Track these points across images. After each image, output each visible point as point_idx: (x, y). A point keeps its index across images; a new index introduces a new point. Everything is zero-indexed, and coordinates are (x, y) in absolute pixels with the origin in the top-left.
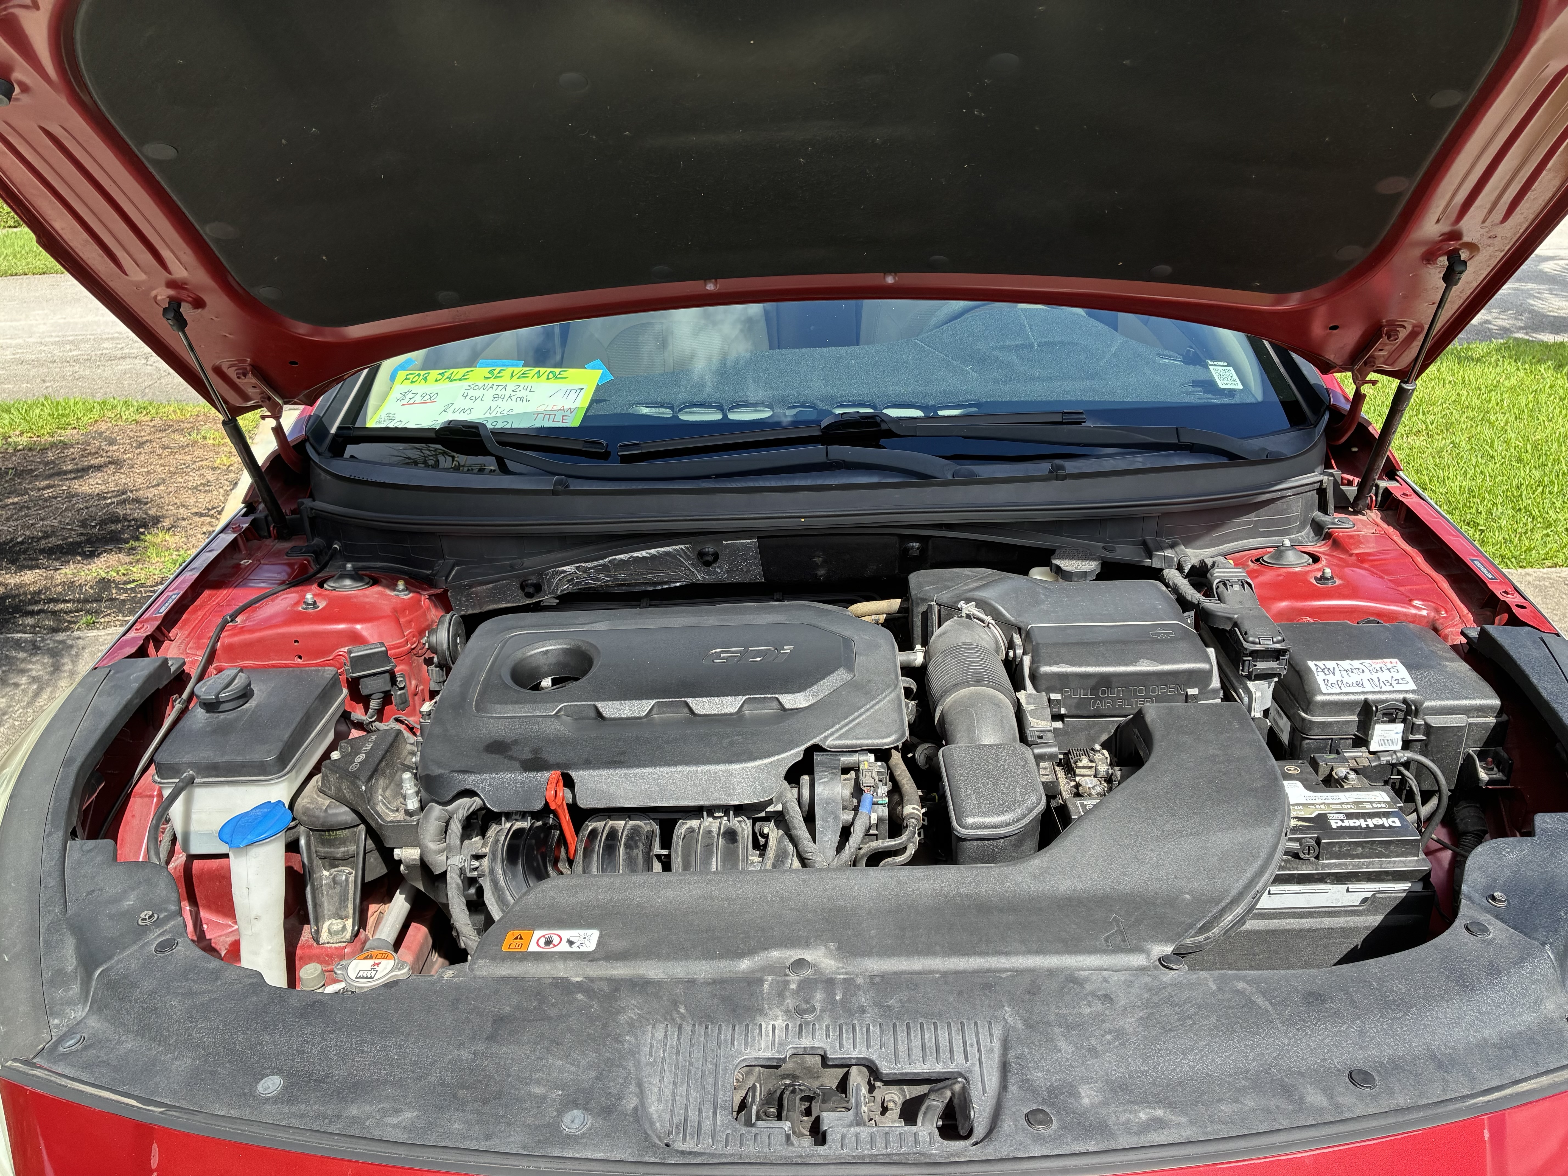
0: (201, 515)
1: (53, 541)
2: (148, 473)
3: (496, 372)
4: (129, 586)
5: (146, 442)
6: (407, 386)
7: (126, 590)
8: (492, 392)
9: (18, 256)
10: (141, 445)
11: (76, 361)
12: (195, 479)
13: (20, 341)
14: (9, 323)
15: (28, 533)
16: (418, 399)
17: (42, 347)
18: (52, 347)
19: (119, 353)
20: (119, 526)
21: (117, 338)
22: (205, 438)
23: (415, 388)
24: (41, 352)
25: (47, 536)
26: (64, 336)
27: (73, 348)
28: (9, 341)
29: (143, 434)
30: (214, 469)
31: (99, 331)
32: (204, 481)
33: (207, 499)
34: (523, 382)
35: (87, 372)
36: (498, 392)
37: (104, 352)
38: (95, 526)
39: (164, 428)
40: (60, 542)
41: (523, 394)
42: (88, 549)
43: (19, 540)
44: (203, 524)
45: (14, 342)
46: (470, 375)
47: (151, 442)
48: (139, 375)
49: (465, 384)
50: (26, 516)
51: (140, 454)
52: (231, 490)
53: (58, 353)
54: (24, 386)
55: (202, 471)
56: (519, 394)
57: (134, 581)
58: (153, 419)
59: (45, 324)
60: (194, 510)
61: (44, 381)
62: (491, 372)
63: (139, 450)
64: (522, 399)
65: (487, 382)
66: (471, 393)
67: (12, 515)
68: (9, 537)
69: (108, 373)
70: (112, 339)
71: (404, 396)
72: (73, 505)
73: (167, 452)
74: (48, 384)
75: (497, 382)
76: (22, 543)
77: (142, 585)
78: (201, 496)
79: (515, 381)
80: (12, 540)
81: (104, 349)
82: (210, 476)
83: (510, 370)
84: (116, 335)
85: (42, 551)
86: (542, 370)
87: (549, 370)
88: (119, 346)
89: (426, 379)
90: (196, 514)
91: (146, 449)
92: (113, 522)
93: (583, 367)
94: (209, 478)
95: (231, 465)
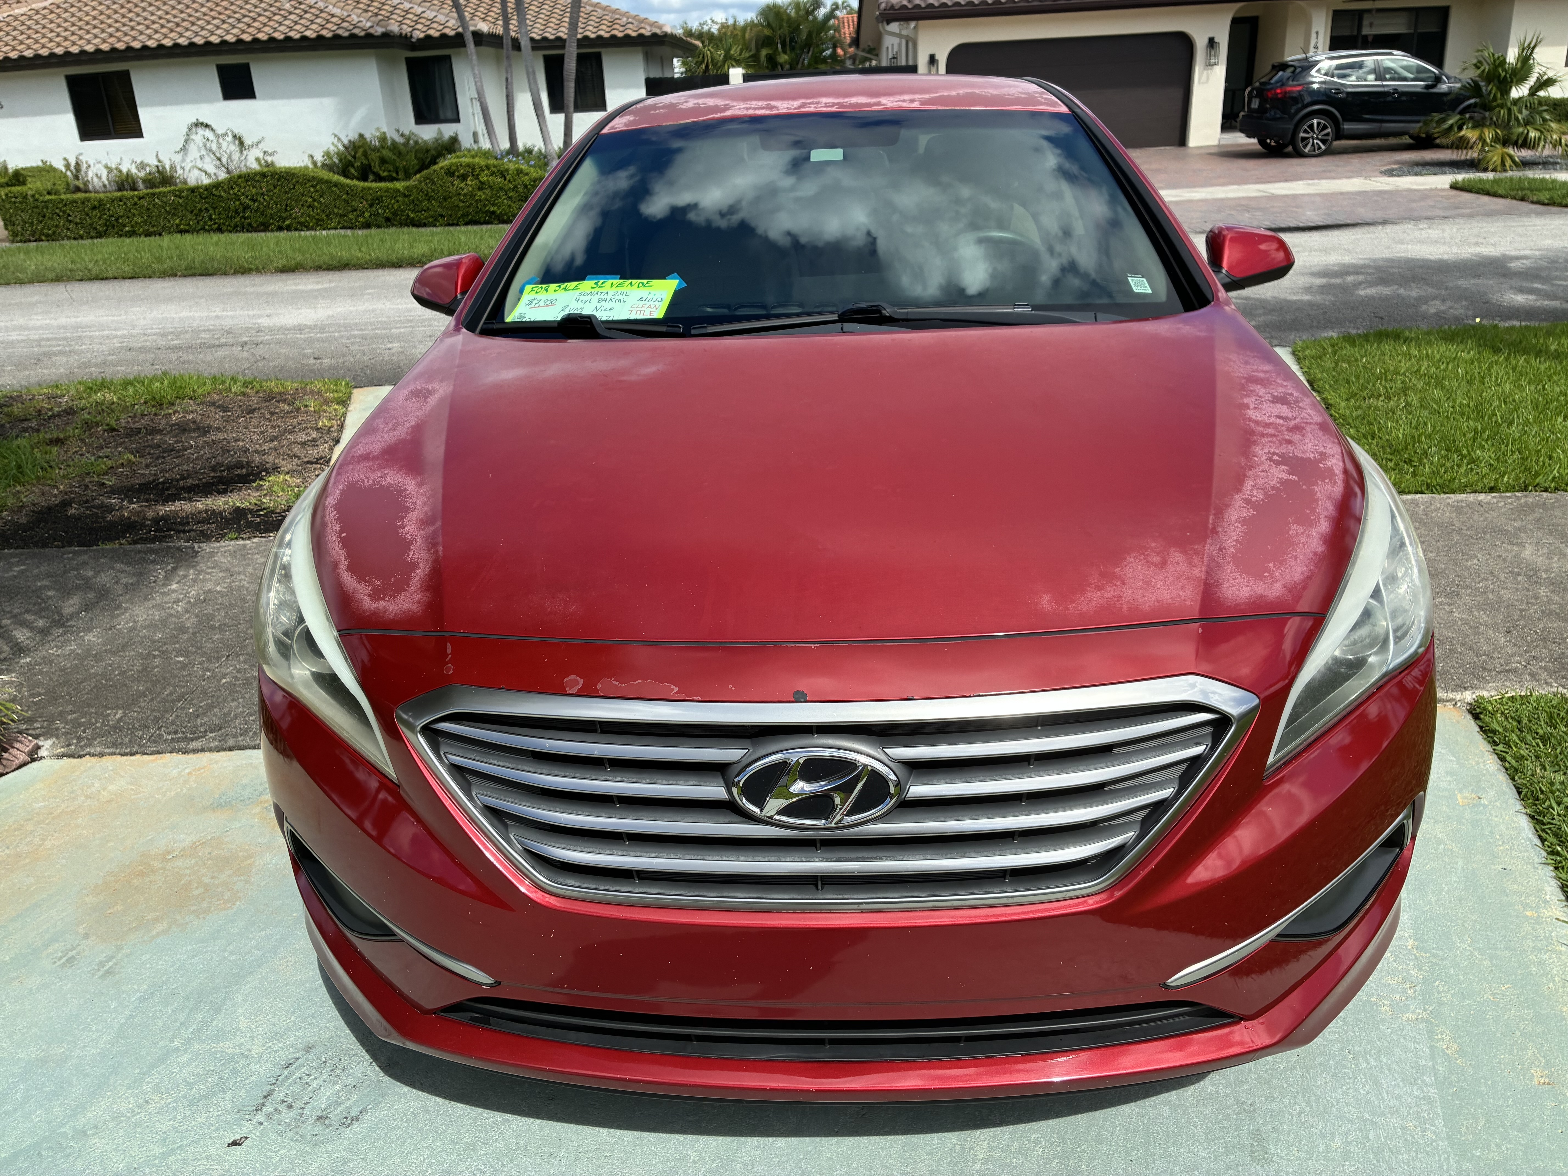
0: (312, 463)
1: (190, 482)
2: (262, 432)
3: (599, 284)
4: (262, 513)
5: (255, 409)
6: (533, 295)
7: (259, 516)
8: (597, 297)
9: (108, 262)
10: (251, 412)
11: (179, 348)
12: (303, 437)
13: (125, 332)
14: (110, 318)
15: (167, 475)
16: (542, 303)
17: (146, 338)
18: (155, 338)
19: (217, 342)
20: (244, 471)
21: (213, 330)
22: (306, 406)
23: (539, 296)
24: (146, 341)
25: (183, 478)
26: (164, 328)
27: (174, 337)
28: (114, 332)
29: (251, 403)
30: (317, 429)
31: (195, 324)
32: (310, 438)
33: (316, 451)
34: (620, 290)
35: (191, 357)
36: (602, 296)
37: (203, 341)
38: (224, 471)
39: (270, 397)
40: (196, 482)
41: (621, 297)
42: (221, 487)
43: (161, 480)
44: (315, 469)
45: (119, 333)
46: (580, 286)
47: (259, 409)
48: (237, 360)
49: (577, 292)
50: (163, 463)
51: (252, 418)
52: (334, 446)
53: (161, 342)
54: (136, 368)
55: (307, 431)
56: (617, 298)
57: (264, 509)
58: (258, 392)
59: (144, 318)
60: (306, 460)
61: (153, 365)
62: (596, 283)
63: (251, 415)
64: (619, 301)
65: (593, 290)
66: (582, 298)
67: (151, 463)
68: (151, 478)
69: (209, 358)
70: (209, 330)
71: (531, 302)
72: (202, 456)
73: (275, 417)
74: (157, 367)
75: (600, 290)
76: (163, 483)
77: (272, 512)
78: (310, 450)
79: (614, 289)
80: (154, 481)
81: (202, 338)
82: (315, 434)
83: (610, 282)
84: (211, 328)
85: (183, 489)
86: (634, 281)
87: (639, 281)
88: (216, 336)
89: (547, 290)
90: (308, 462)
91: (256, 414)
92: (238, 468)
93: (664, 278)
94: (314, 436)
95: (332, 426)
